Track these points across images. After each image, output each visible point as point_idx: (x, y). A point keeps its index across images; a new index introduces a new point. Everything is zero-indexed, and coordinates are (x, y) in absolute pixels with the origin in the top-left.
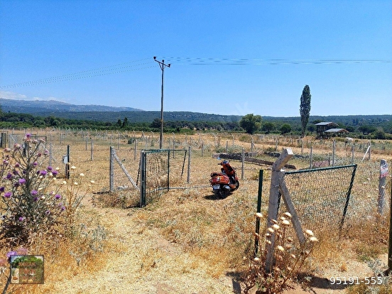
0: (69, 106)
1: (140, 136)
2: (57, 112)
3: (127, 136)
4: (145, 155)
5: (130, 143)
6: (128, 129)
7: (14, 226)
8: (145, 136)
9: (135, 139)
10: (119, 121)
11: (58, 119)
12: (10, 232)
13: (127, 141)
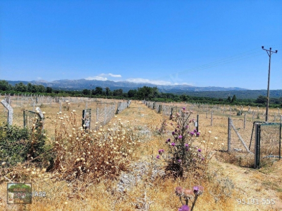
0: (194, 88)
1: (247, 110)
2: (187, 92)
3: (235, 110)
4: (260, 127)
5: (238, 114)
6: (236, 104)
7: (174, 164)
8: (252, 110)
9: (242, 112)
10: (229, 98)
11: (188, 96)
12: (172, 167)
13: (236, 113)
